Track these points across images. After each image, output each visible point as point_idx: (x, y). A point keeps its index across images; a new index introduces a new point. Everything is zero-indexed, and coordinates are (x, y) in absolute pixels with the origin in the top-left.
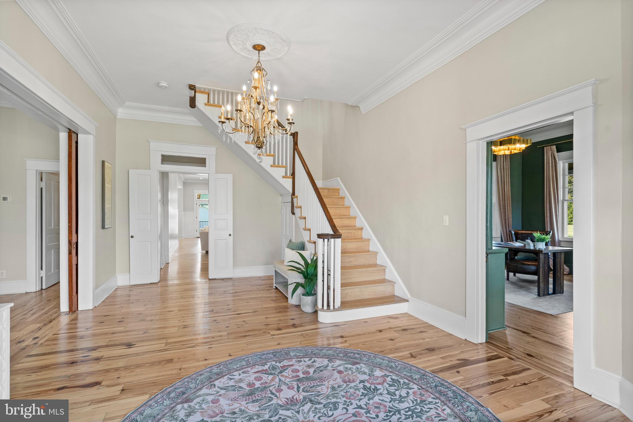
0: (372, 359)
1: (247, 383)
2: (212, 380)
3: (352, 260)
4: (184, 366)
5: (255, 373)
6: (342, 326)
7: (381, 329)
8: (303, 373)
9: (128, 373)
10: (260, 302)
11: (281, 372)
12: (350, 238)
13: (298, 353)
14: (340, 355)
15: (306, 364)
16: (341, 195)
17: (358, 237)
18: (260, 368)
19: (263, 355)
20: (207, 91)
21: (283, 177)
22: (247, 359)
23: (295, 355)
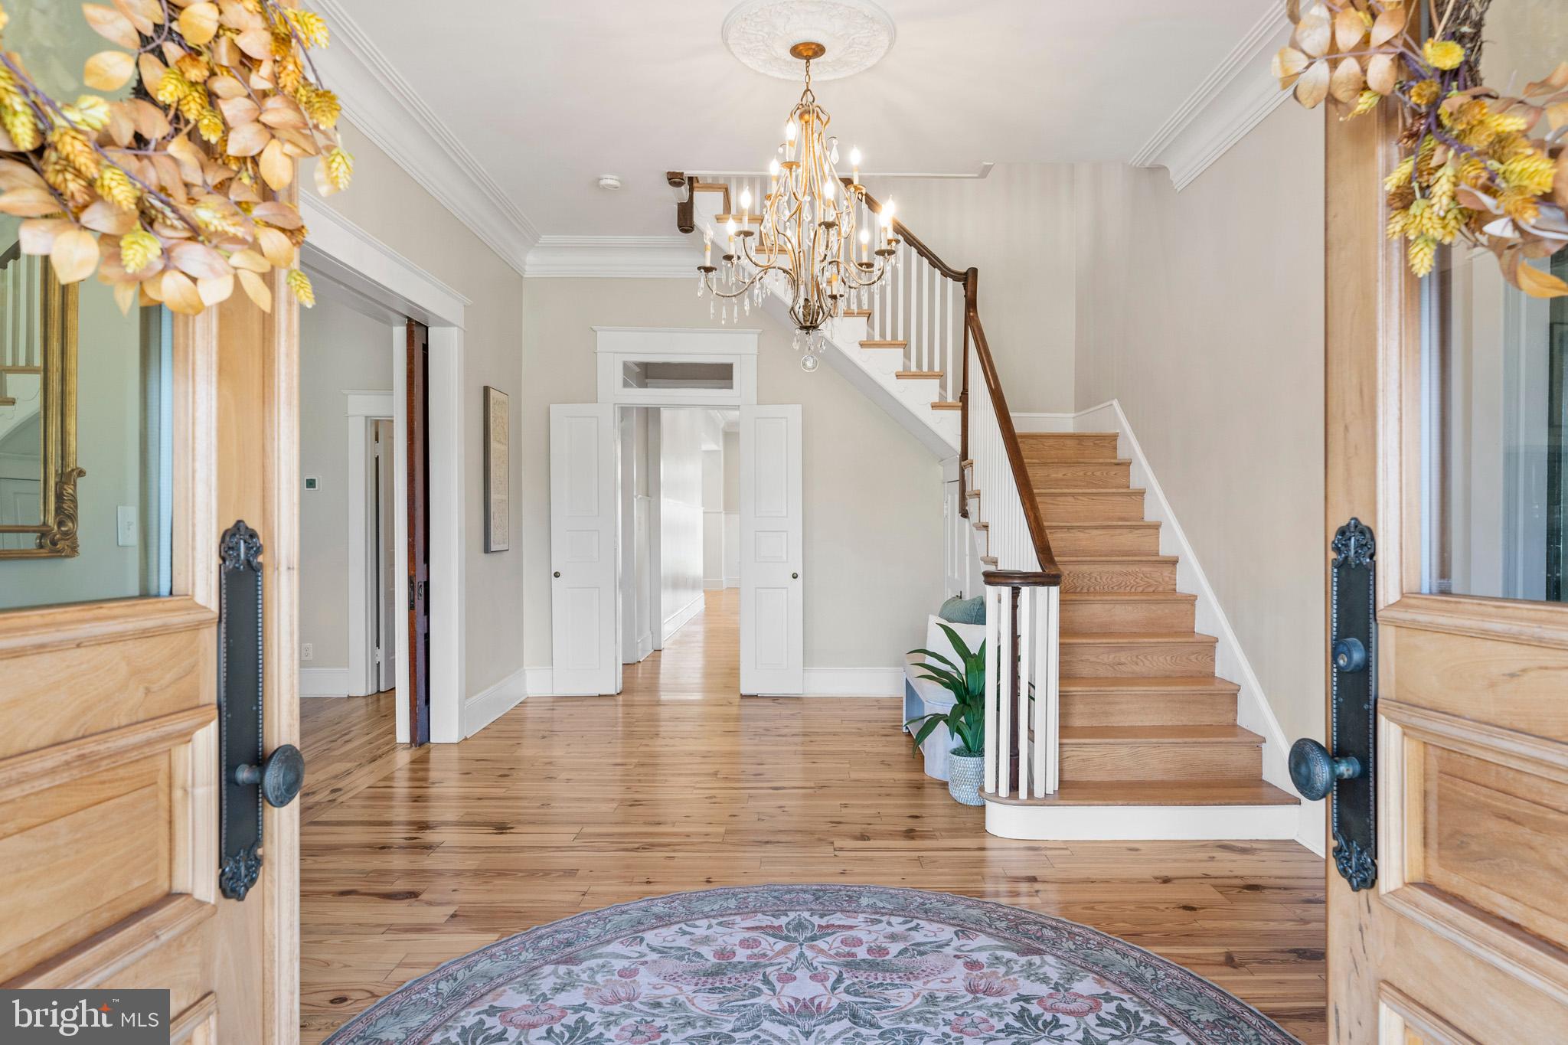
0: (1091, 949)
1: (718, 948)
2: (641, 927)
3: (1123, 660)
4: (594, 889)
5: (748, 929)
6: (1048, 853)
7: (1170, 874)
8: (868, 951)
9: (476, 885)
10: (848, 766)
11: (813, 939)
12: (1133, 590)
13: (881, 901)
14: (998, 922)
15: (890, 929)
16: (1122, 454)
17: (1161, 589)
18: (764, 920)
19: (789, 892)
20: (721, 182)
21: (934, 406)
22: (745, 895)
23: (873, 906)
